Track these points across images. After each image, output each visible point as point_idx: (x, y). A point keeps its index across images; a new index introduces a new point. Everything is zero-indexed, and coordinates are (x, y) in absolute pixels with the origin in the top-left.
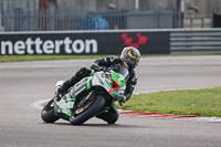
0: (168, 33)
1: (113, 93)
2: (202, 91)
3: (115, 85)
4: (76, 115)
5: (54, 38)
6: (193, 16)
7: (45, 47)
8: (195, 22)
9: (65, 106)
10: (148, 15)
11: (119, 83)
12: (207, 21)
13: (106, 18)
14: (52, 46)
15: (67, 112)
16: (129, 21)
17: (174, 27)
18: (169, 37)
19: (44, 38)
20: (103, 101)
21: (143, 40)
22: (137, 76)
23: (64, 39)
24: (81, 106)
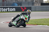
0: (31, 7)
1: (26, 20)
2: (38, 19)
3: (26, 18)
4: (17, 25)
5: (6, 8)
6: (36, 3)
7: (4, 10)
8: (37, 4)
9: (14, 23)
10: (27, 3)
11: (27, 18)
12: (40, 4)
13: (17, 3)
14: (5, 10)
15: (15, 25)
16: (22, 4)
17: (32, 6)
18: (31, 8)
19: (3, 8)
20: (23, 22)
21: (25, 8)
22: (30, 16)
23: (8, 8)
24: (18, 23)
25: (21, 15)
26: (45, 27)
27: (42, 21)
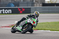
1: (33, 24)
6: (37, 3)
9: (19, 28)
15: (20, 30)
24: (25, 28)
25: (28, 18)
26: (47, 32)
27: (44, 25)
